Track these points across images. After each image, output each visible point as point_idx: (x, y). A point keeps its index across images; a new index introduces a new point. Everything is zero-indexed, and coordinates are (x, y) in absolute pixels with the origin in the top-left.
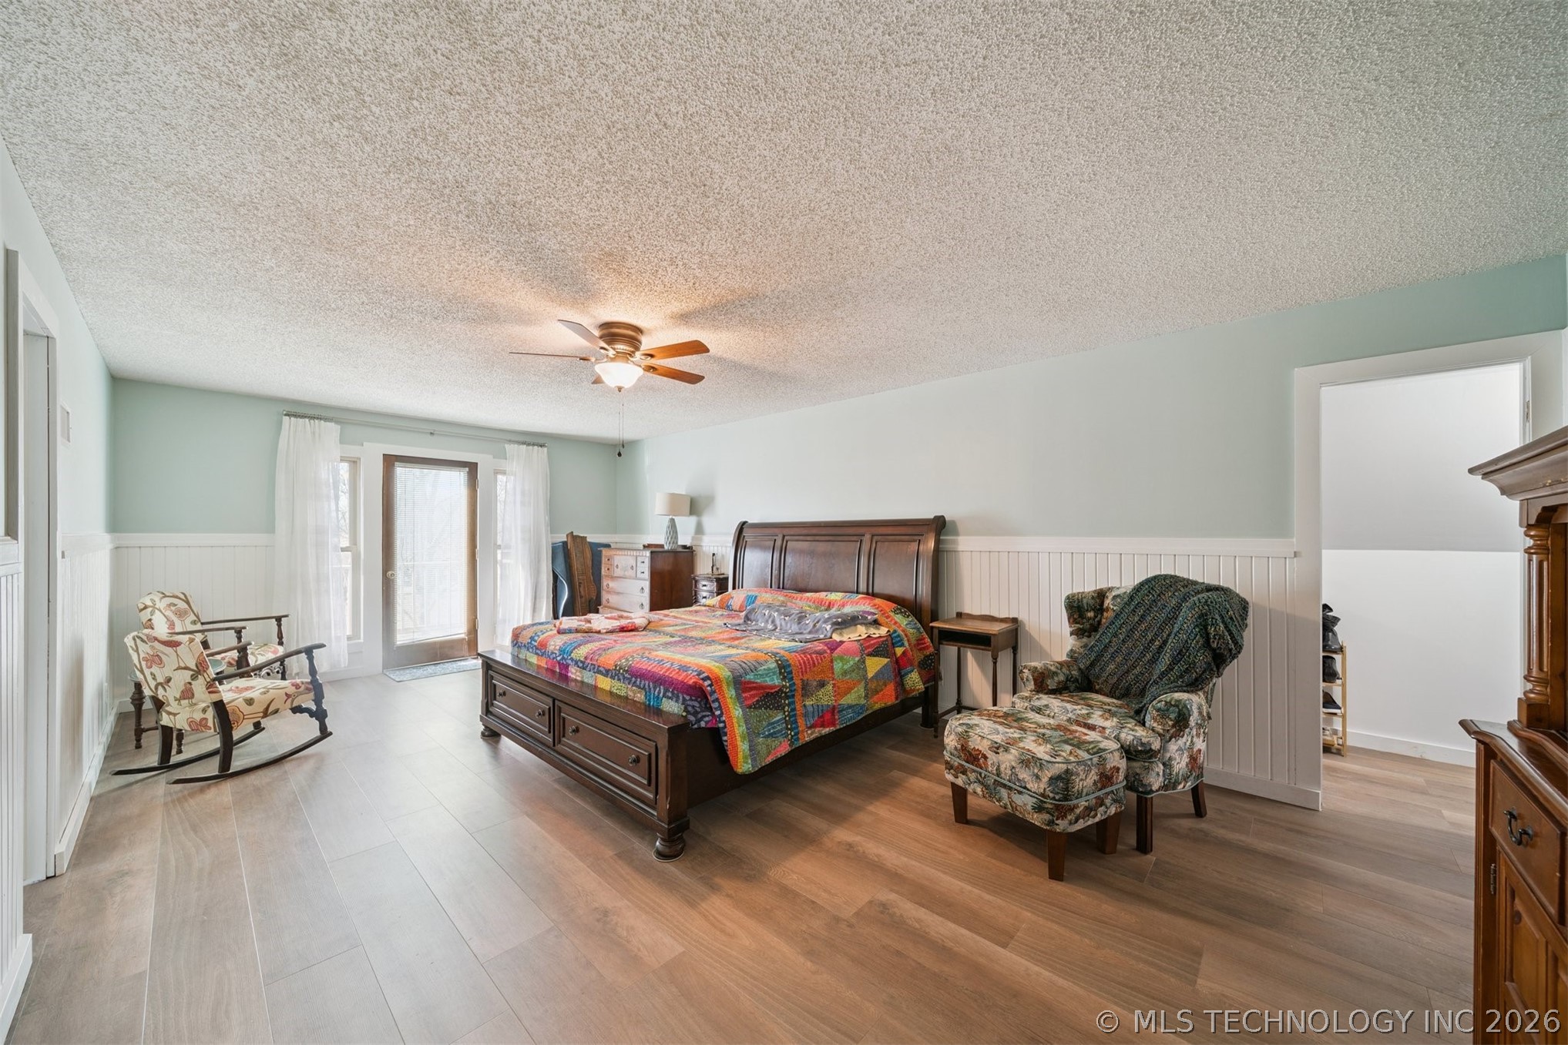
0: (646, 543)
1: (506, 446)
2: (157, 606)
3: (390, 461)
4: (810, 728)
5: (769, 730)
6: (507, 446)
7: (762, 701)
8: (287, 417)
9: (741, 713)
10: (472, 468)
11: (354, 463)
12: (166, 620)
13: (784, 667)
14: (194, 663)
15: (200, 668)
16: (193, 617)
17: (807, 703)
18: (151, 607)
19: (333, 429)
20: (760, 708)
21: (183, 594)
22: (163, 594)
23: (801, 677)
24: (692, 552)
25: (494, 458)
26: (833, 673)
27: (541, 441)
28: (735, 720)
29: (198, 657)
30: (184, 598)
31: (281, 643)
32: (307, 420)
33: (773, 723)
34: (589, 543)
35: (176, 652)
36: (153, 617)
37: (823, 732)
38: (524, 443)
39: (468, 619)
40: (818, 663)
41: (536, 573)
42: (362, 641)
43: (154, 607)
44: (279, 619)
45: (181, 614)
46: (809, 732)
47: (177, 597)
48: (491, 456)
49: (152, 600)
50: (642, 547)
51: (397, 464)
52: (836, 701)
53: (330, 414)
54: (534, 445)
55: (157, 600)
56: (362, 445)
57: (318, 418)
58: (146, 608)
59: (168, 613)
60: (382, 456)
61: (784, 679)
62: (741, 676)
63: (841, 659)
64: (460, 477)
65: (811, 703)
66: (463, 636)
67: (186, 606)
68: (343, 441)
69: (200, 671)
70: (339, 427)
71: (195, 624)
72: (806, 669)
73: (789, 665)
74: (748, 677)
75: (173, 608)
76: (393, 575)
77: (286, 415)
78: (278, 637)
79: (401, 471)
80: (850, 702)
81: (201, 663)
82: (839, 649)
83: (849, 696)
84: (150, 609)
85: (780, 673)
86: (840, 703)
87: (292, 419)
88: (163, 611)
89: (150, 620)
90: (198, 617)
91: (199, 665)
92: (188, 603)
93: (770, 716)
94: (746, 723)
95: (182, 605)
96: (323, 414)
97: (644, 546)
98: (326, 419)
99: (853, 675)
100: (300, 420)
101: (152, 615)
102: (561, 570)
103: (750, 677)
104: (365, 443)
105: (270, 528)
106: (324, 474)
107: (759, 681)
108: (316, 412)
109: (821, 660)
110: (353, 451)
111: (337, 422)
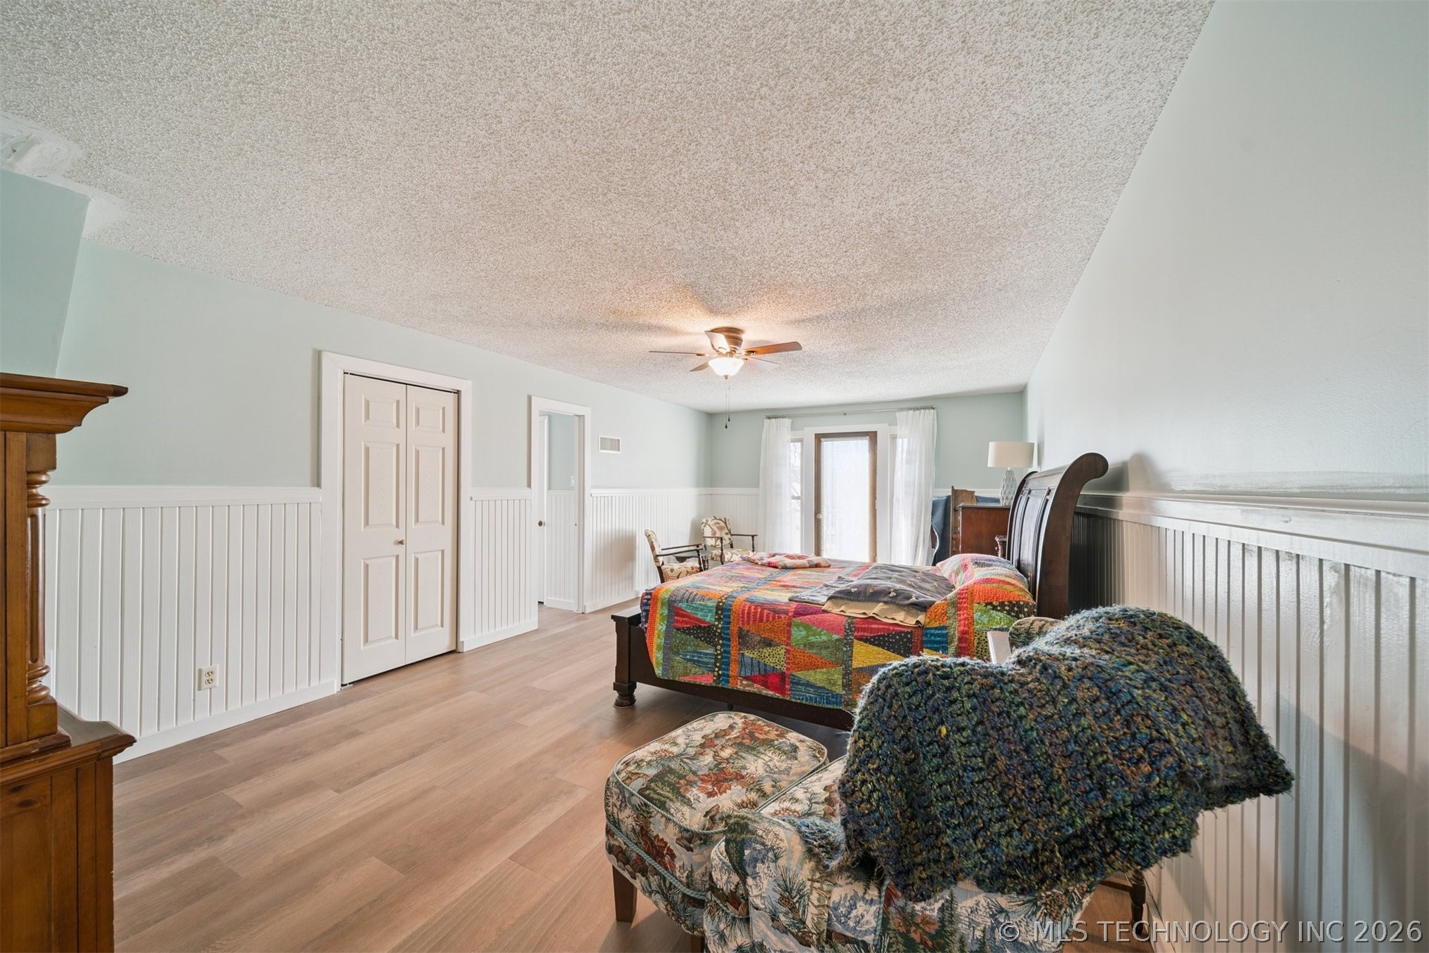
2: (709, 523)
3: (818, 438)
4: (746, 678)
5: (694, 656)
6: (897, 414)
7: (693, 629)
9: (664, 629)
10: (873, 436)
11: (801, 441)
12: (712, 531)
13: (722, 609)
17: (746, 654)
18: (705, 523)
19: (787, 423)
20: (689, 634)
23: (741, 626)
25: (888, 426)
26: (789, 638)
27: (932, 405)
28: (656, 632)
30: (724, 521)
32: (775, 419)
33: (700, 653)
37: (764, 692)
38: (909, 409)
40: (767, 620)
43: (707, 523)
44: (753, 536)
45: (721, 529)
46: (744, 682)
47: (721, 520)
48: (886, 425)
49: (707, 520)
51: (822, 440)
52: (788, 669)
53: (785, 413)
54: (922, 408)
55: (709, 520)
56: (803, 430)
57: (779, 417)
59: (714, 527)
60: (814, 436)
61: (719, 620)
62: (675, 601)
63: (807, 627)
64: (864, 443)
65: (752, 656)
68: (793, 429)
70: (791, 421)
71: (728, 535)
72: (748, 620)
73: (729, 610)
74: (680, 604)
75: (717, 525)
77: (766, 419)
79: (825, 445)
80: (812, 680)
82: (809, 616)
83: (812, 672)
85: (717, 613)
86: (794, 673)
87: (769, 420)
88: (712, 526)
89: (704, 530)
90: (730, 531)
92: (725, 523)
93: (698, 646)
94: (665, 639)
95: (722, 524)
96: (782, 414)
98: (783, 417)
99: (824, 652)
101: (705, 528)
103: (683, 605)
104: (804, 428)
105: (757, 485)
107: (689, 611)
109: (774, 618)
110: (799, 434)
111: (790, 418)
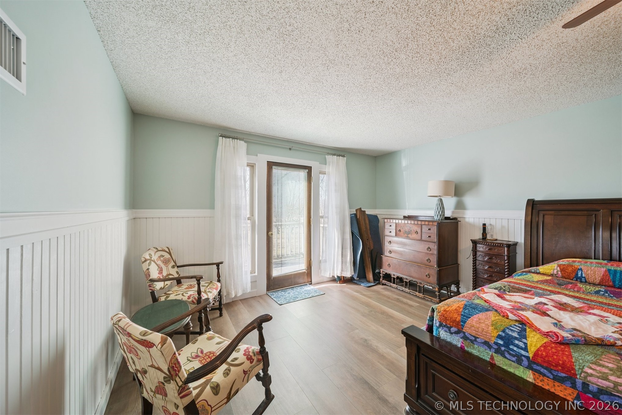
0: (406, 215)
1: (327, 156)
2: (152, 259)
3: (271, 165)
8: (221, 137)
10: (309, 170)
11: (252, 166)
12: (157, 267)
14: (167, 367)
15: (173, 373)
16: (173, 263)
18: (149, 260)
19: (242, 145)
21: (168, 248)
22: (157, 249)
24: (457, 222)
25: (320, 164)
27: (343, 154)
29: (171, 360)
30: (168, 251)
31: (219, 281)
32: (231, 139)
34: (367, 215)
35: (149, 352)
36: (150, 267)
38: (335, 155)
39: (307, 260)
41: (343, 233)
42: (256, 274)
43: (151, 260)
44: (218, 265)
45: (166, 262)
47: (164, 251)
48: (318, 163)
49: (150, 255)
50: (402, 217)
51: (274, 167)
54: (339, 156)
55: (153, 254)
56: (257, 156)
57: (236, 139)
58: (146, 261)
59: (159, 263)
60: (266, 162)
64: (303, 174)
66: (304, 271)
67: (169, 256)
68: (248, 154)
69: (172, 376)
70: (246, 144)
71: (174, 268)
75: (162, 259)
76: (272, 234)
77: (220, 136)
78: (218, 277)
79: (276, 171)
81: (173, 367)
84: (148, 261)
87: (224, 138)
88: (156, 262)
89: (148, 269)
90: (175, 262)
91: (170, 369)
92: (170, 254)
95: (167, 256)
96: (239, 136)
97: (405, 217)
98: (240, 139)
100: (228, 139)
101: (149, 266)
102: (356, 231)
104: (258, 155)
105: (212, 206)
106: (240, 173)
108: (236, 135)
110: (253, 159)
111: (245, 142)
